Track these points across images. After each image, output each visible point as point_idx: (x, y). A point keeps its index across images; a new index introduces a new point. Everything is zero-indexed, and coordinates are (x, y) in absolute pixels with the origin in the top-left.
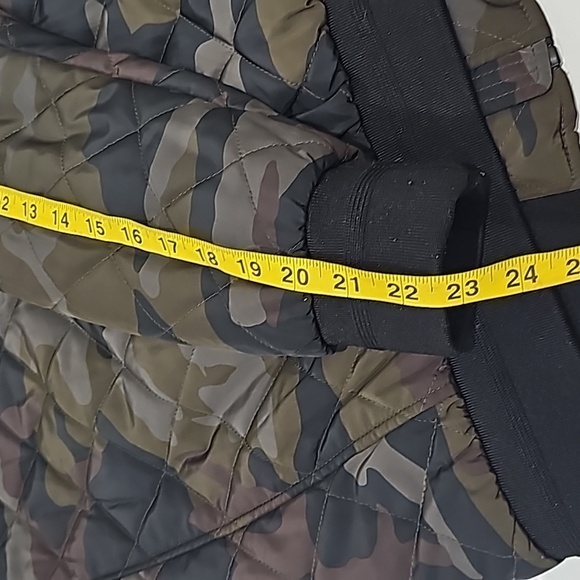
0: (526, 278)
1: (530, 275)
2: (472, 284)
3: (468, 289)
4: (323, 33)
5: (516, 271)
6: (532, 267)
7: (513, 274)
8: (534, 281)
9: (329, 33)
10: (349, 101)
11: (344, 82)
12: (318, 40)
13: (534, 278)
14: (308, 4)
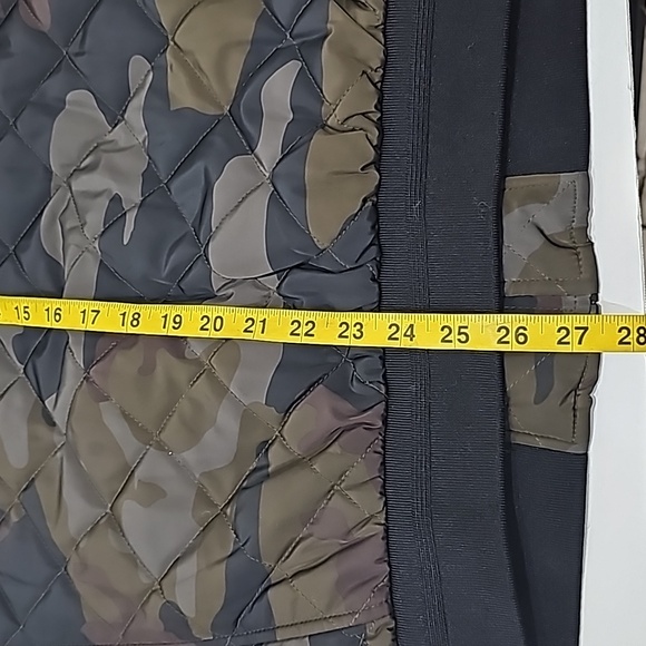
0: (405, 335)
1: (409, 333)
2: (358, 327)
3: (354, 330)
4: (369, 203)
5: (397, 327)
6: (412, 326)
7: (394, 328)
8: (411, 340)
9: (375, 205)
10: (373, 279)
11: (375, 259)
12: (361, 209)
13: (412, 337)
14: (362, 169)
